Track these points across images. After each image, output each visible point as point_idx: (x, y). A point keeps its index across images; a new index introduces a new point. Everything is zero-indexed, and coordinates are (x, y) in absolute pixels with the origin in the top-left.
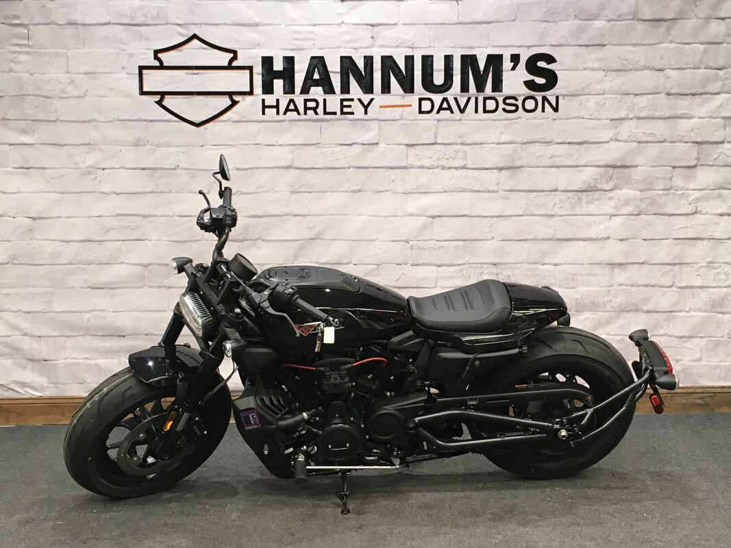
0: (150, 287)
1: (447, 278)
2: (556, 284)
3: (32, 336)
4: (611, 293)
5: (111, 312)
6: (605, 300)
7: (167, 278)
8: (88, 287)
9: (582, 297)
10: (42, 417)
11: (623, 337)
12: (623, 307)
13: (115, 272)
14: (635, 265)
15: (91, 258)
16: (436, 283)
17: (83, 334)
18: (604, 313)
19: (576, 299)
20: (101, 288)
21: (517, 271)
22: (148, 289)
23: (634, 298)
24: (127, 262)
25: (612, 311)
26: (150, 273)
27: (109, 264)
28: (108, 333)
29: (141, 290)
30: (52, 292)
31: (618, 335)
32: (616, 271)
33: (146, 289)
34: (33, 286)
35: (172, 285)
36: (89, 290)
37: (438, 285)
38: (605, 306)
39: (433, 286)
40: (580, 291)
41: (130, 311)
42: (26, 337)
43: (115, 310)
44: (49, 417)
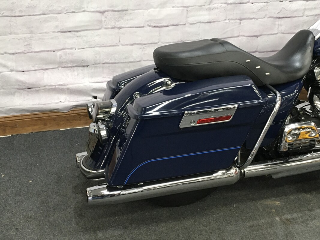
0: (106, 28)
1: (311, 9)
3: (18, 71)
5: (77, 50)
7: (118, 21)
8: (59, 32)
10: (30, 127)
13: (80, 19)
15: (60, 9)
16: (303, 13)
17: (57, 66)
20: (69, 32)
22: (105, 30)
24: (88, 10)
26: (106, 18)
27: (74, 12)
28: (75, 65)
29: (100, 31)
30: (31, 37)
33: (103, 31)
34: (15, 34)
35: (123, 26)
36: (60, 34)
37: (305, 14)
39: (302, 15)
41: (91, 48)
42: (13, 73)
43: (80, 48)
44: (35, 127)
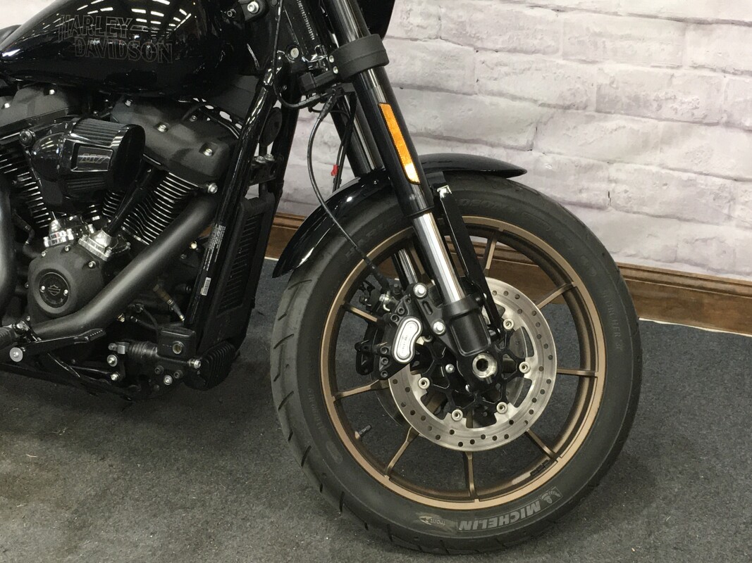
2: (556, 51)
4: (675, 81)
6: (662, 95)
9: (612, 83)
11: (693, 176)
12: (699, 114)
14: (735, 27)
18: (656, 122)
19: (599, 88)
21: (479, 16)
23: (726, 99)
25: (672, 120)
31: (685, 171)
32: (691, 34)
38: (660, 107)
40: (606, 72)
